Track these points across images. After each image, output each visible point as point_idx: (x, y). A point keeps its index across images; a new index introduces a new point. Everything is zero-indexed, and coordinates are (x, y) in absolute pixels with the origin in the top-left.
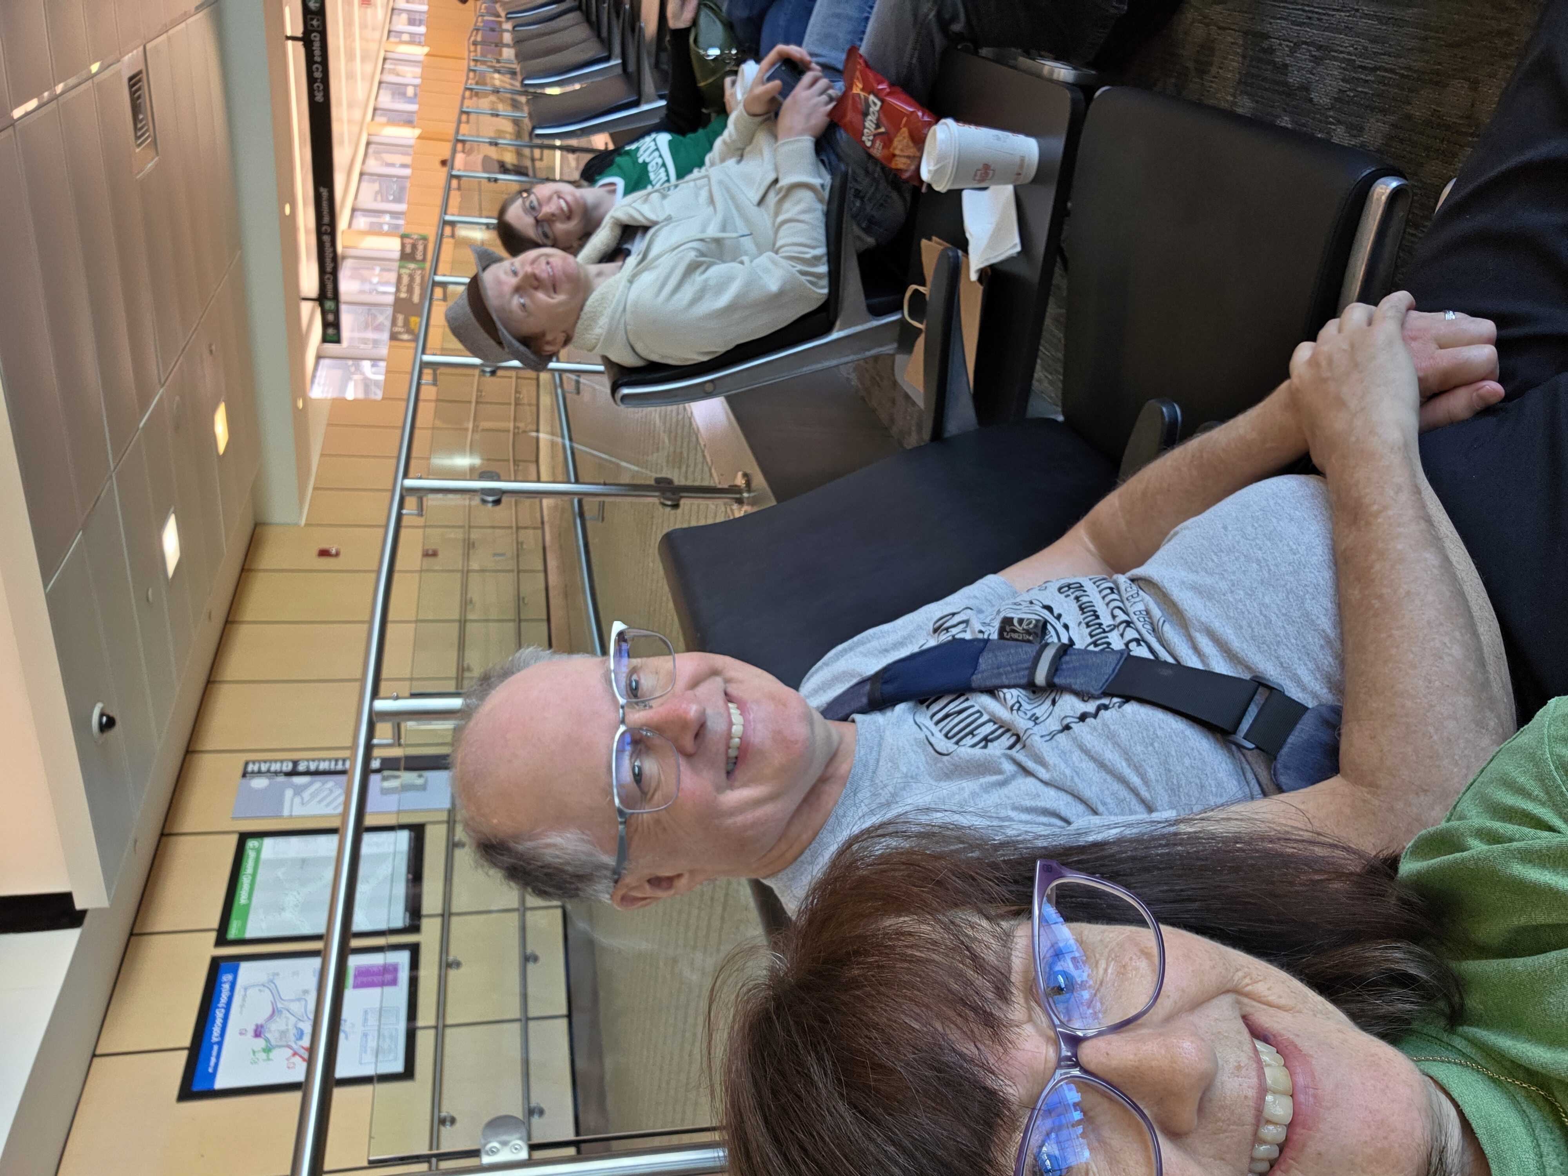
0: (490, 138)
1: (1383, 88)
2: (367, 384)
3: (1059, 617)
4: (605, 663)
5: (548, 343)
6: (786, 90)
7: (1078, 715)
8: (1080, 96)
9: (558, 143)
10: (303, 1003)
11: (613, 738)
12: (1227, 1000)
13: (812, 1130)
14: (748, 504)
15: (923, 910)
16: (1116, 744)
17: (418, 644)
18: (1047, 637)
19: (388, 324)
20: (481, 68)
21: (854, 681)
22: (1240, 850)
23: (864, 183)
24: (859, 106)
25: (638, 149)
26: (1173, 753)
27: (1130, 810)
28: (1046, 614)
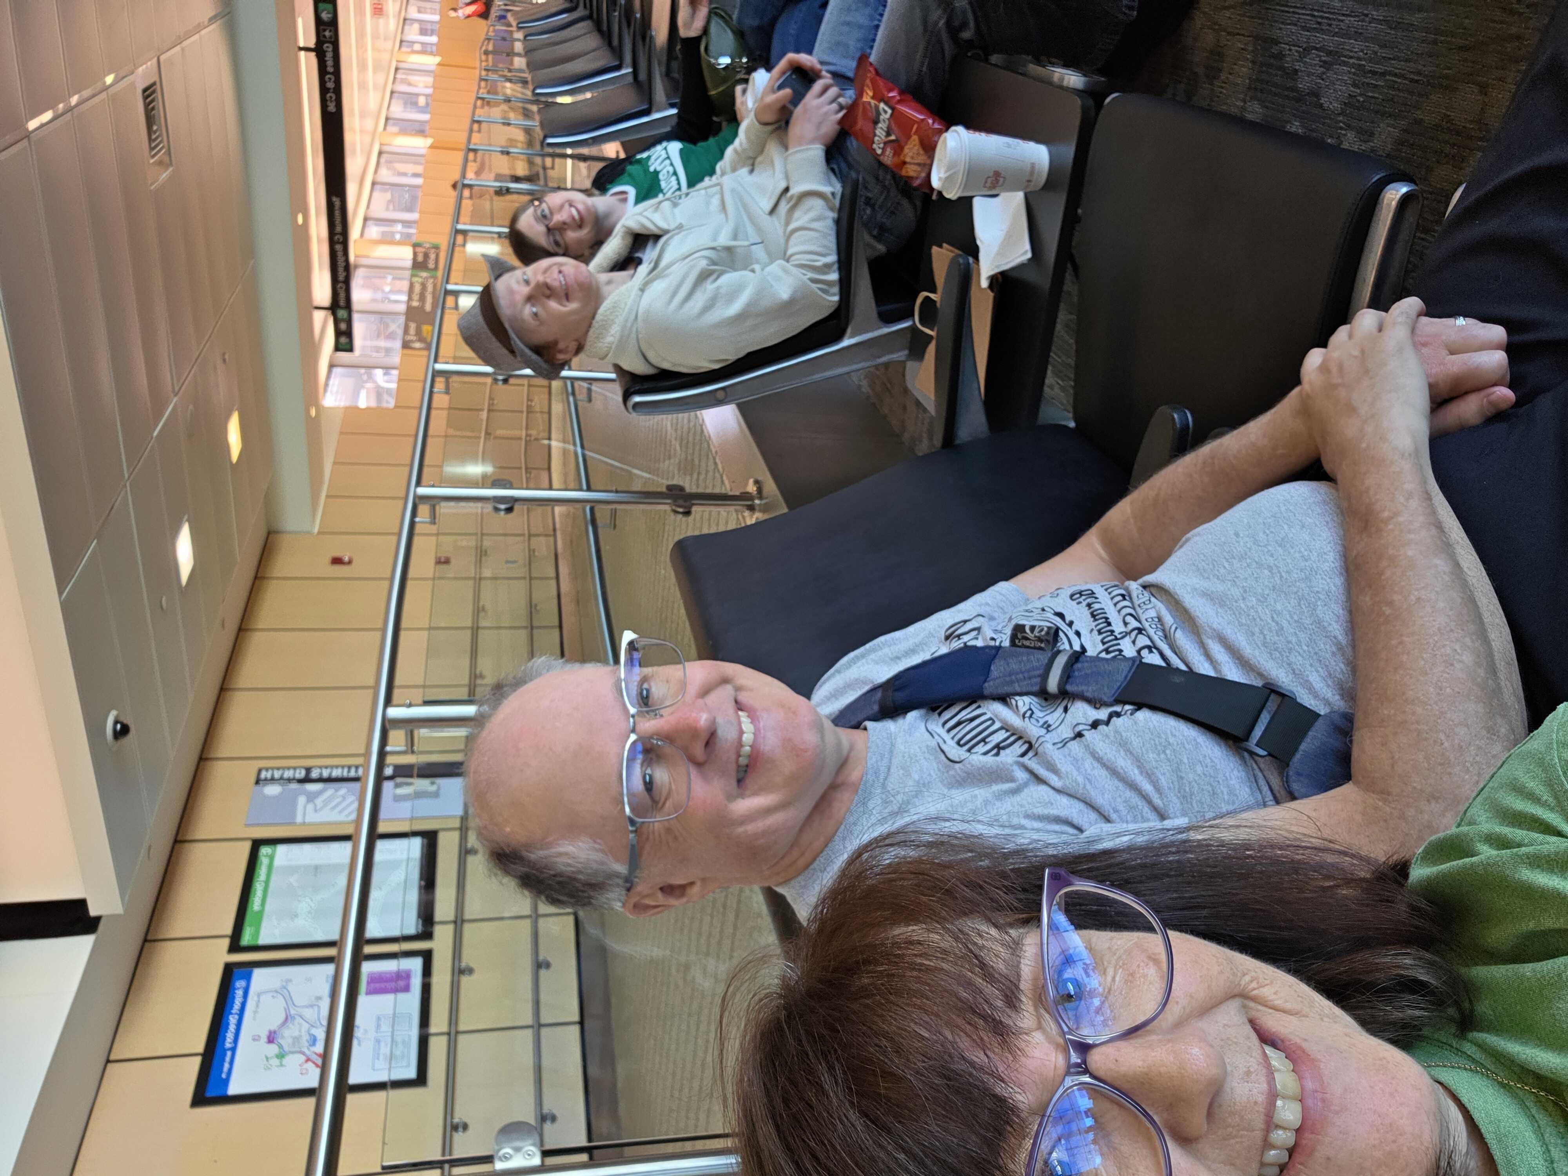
0: (502, 147)
1: (1394, 93)
2: (379, 392)
3: (1070, 624)
4: (616, 672)
5: (560, 351)
6: (797, 98)
7: (1090, 722)
8: (1091, 102)
9: (569, 151)
10: (316, 1008)
11: (624, 747)
12: (1233, 1006)
13: (823, 1138)
14: (760, 511)
15: (932, 919)
16: (1129, 752)
17: (432, 651)
18: (1059, 644)
19: (400, 332)
20: (493, 76)
21: (867, 688)
22: (1250, 856)
23: (874, 191)
24: (870, 114)
25: (649, 157)
26: (1186, 761)
27: (1142, 817)
28: (1058, 621)
